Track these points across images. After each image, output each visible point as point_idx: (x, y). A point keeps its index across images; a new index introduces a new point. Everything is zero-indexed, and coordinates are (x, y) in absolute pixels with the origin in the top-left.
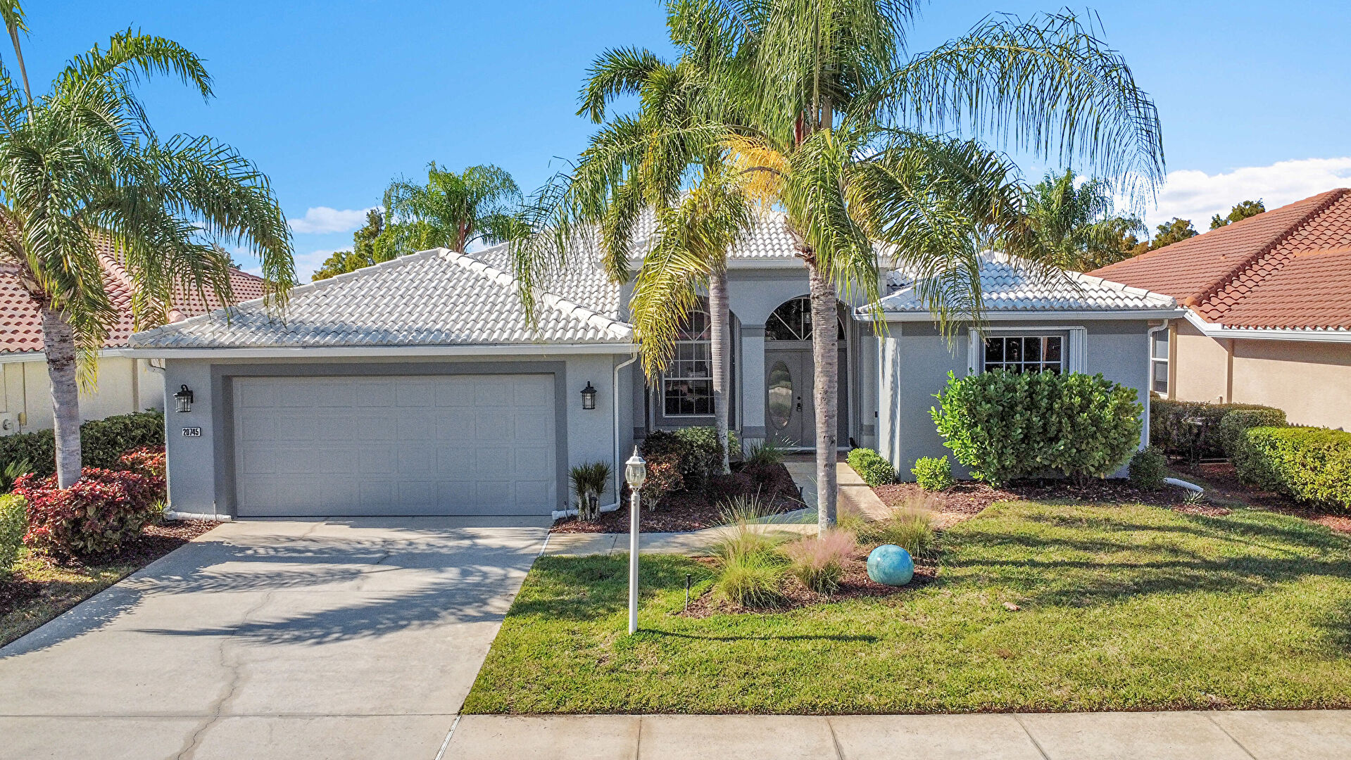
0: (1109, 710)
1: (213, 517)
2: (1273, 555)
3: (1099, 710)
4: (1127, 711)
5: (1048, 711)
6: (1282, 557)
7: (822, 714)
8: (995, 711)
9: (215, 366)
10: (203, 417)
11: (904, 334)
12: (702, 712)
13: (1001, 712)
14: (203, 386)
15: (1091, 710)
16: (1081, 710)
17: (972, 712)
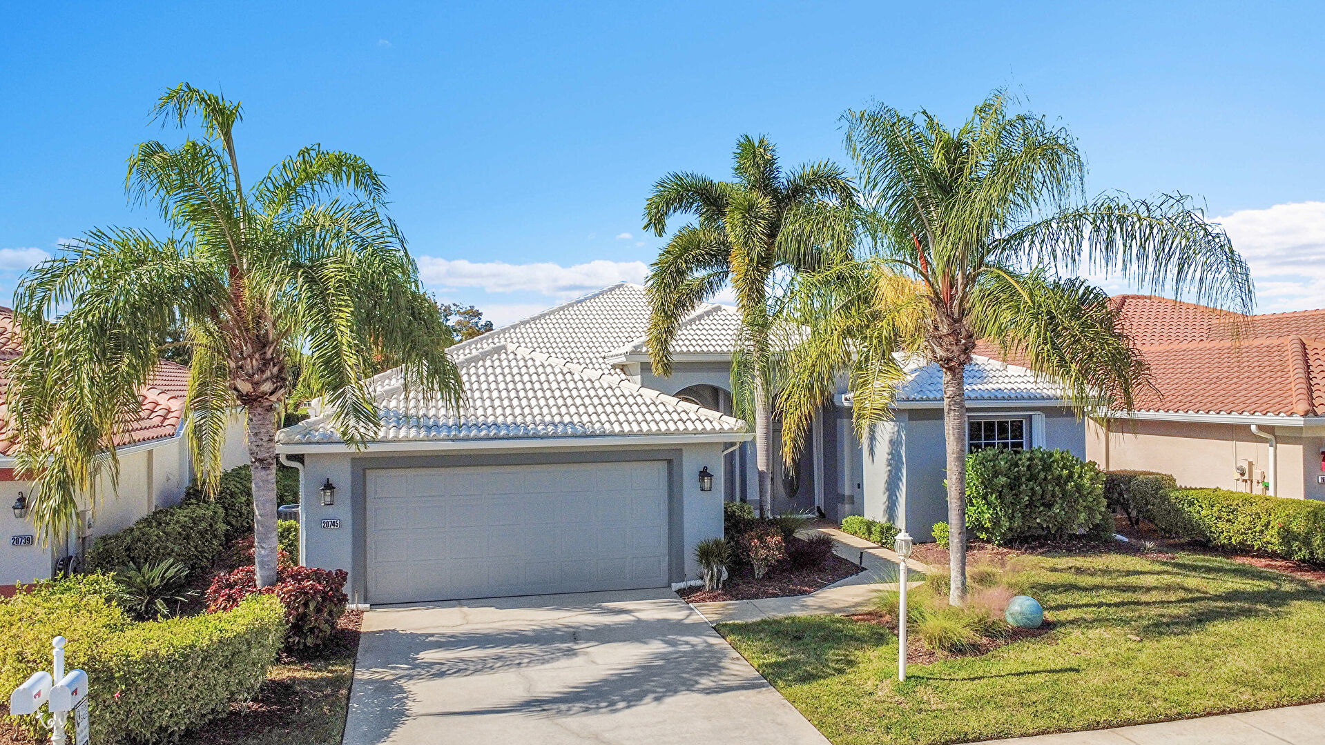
0: (1283, 706)
1: (354, 606)
2: (1248, 588)
3: (1278, 706)
4: (1295, 705)
5: (1247, 710)
6: (1256, 589)
7: (1103, 728)
8: (1214, 714)
9: (355, 459)
10: (340, 509)
11: (910, 419)
12: (1022, 736)
13: (1218, 714)
14: (340, 478)
15: (1273, 707)
16: (1267, 707)
17: (1200, 716)
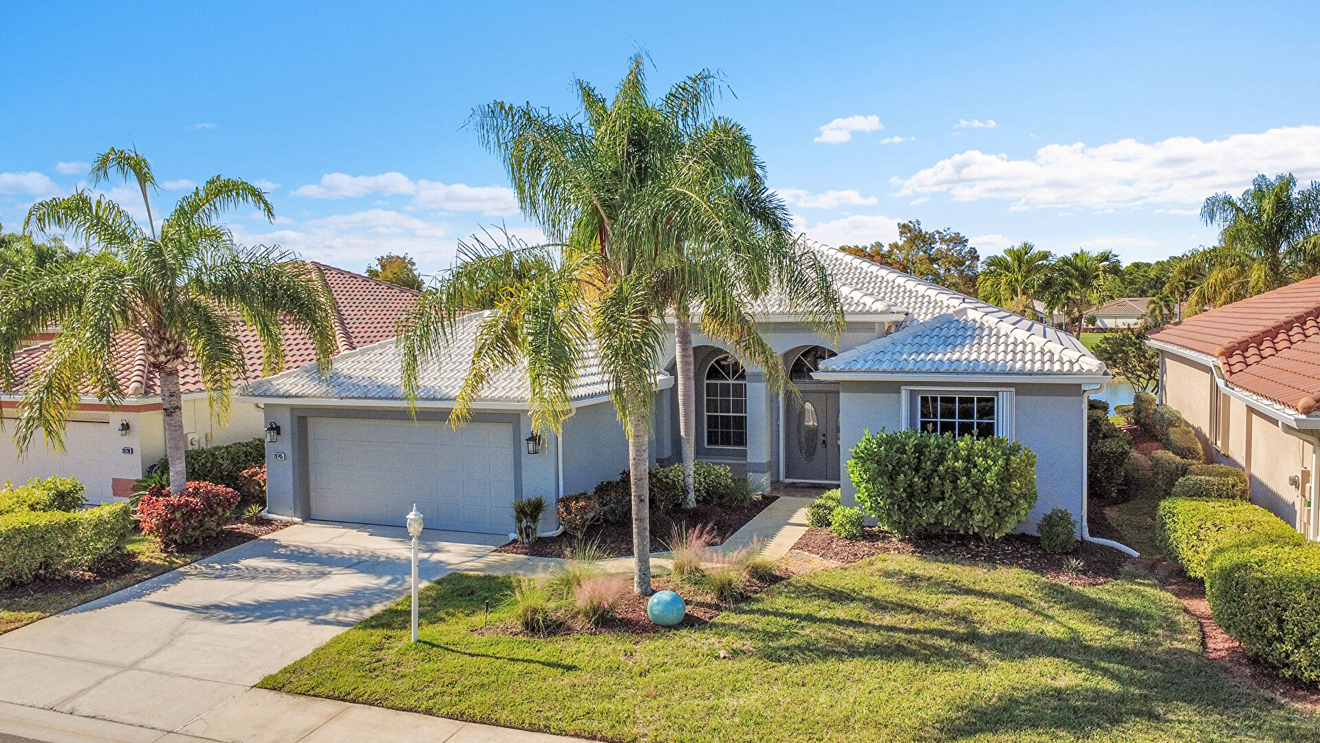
1: (289, 519)
9: (293, 409)
10: (285, 445)
14: (286, 423)
